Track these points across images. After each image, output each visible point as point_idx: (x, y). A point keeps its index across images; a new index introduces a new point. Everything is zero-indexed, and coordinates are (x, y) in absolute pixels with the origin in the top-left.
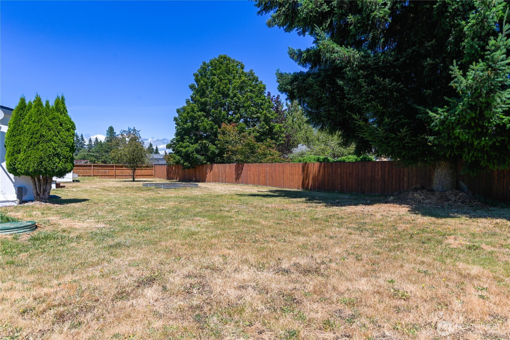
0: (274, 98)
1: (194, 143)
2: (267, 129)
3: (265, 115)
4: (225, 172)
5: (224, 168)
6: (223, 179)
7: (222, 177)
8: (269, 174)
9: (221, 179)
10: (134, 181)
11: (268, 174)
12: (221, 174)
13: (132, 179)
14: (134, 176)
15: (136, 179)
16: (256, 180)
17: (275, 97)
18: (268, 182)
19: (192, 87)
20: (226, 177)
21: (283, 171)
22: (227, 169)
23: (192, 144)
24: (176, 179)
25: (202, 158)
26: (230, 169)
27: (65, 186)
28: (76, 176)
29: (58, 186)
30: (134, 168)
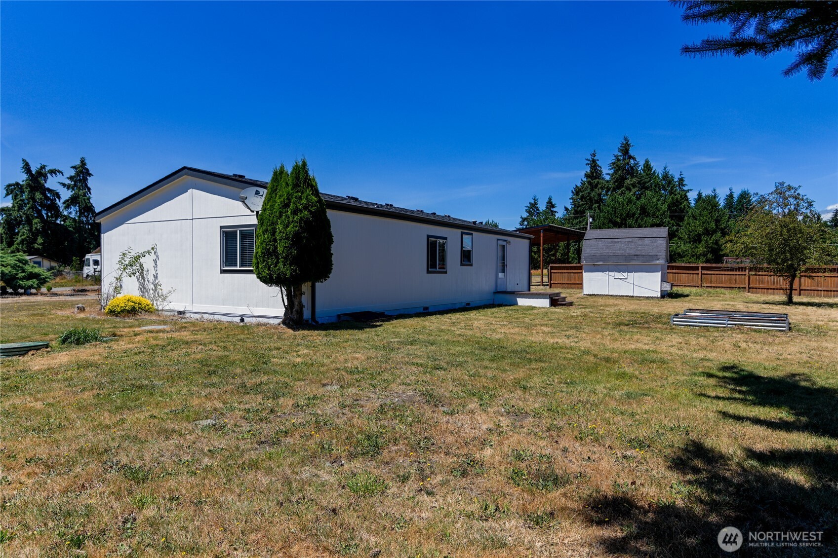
10: (790, 302)
13: (784, 298)
14: (791, 289)
15: (796, 299)
27: (571, 304)
28: (667, 287)
29: (555, 302)
30: (791, 273)
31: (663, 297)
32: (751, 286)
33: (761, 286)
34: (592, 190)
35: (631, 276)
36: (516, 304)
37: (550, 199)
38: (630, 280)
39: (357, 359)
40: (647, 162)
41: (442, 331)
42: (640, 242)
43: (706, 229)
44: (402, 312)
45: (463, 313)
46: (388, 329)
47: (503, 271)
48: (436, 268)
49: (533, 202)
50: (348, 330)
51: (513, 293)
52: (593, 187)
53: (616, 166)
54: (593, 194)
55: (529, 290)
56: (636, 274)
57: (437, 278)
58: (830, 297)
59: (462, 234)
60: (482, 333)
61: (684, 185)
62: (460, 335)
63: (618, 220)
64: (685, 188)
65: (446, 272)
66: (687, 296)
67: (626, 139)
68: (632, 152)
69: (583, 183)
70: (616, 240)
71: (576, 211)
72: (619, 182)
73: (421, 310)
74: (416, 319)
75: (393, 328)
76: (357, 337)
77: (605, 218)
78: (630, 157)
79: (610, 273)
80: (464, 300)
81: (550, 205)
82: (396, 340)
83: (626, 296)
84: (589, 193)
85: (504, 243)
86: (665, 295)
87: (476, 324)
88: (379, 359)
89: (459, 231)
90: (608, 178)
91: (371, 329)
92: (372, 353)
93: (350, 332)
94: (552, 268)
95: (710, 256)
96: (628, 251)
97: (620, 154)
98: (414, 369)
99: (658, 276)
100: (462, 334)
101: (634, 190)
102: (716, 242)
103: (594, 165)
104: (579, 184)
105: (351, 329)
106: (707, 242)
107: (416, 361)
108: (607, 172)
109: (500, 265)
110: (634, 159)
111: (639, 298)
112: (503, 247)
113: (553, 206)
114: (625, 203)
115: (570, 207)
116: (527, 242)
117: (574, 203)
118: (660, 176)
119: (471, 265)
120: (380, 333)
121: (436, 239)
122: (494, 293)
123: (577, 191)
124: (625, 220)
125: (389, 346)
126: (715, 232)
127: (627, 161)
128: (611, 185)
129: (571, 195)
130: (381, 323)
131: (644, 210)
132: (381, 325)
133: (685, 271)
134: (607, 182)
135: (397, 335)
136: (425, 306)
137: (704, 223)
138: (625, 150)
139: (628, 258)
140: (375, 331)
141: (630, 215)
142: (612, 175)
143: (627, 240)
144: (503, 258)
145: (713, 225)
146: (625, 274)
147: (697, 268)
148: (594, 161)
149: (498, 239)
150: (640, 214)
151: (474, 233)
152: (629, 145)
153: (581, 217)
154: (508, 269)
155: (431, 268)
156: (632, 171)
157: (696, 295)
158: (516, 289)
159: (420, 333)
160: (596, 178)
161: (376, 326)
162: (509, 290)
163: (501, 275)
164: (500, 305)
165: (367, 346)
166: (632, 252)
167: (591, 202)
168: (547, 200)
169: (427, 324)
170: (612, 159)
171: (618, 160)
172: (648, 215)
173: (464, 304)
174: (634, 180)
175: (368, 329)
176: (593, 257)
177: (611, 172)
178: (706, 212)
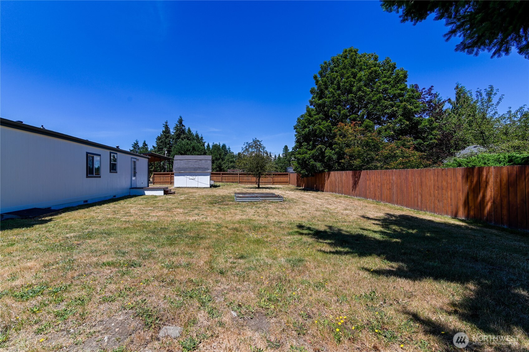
0: (424, 91)
1: (312, 150)
2: (407, 125)
3: (405, 108)
4: (341, 181)
5: (340, 176)
6: (340, 189)
7: (339, 186)
8: (397, 186)
9: (337, 189)
10: (259, 188)
11: (395, 186)
12: (337, 184)
13: (257, 186)
14: (259, 182)
15: (260, 186)
16: (378, 194)
17: (426, 89)
18: (395, 198)
19: (312, 92)
20: (342, 187)
21: (421, 182)
22: (344, 178)
23: (310, 150)
24: (302, 187)
25: (318, 164)
26: (346, 176)
27: (174, 193)
28: (213, 183)
29: (166, 192)
30: (259, 175)
31: (211, 187)
32: (240, 181)
33: (244, 181)
34: (166, 139)
35: (197, 178)
36: (144, 194)
37: (145, 142)
38: (196, 179)
39: (30, 268)
40: (189, 128)
41: (109, 219)
42: (200, 162)
43: (216, 158)
44: (67, 206)
45: (114, 203)
46: (59, 223)
47: (135, 176)
48: (93, 174)
49: (136, 142)
50: (14, 229)
51: (142, 188)
52: (167, 137)
53: (176, 128)
54: (167, 140)
55: (148, 187)
56: (199, 177)
57: (93, 181)
58: (265, 185)
59: (111, 153)
60: (141, 218)
61: (203, 140)
62: (126, 222)
63: (183, 152)
64: (203, 141)
65: (100, 177)
66: (219, 186)
67: (181, 117)
68: (183, 123)
69: (162, 135)
70: (189, 161)
71: (158, 148)
72: (178, 136)
73: (82, 203)
74: (82, 211)
75: (64, 221)
76: (26, 237)
77: (177, 151)
78: (183, 125)
79: (187, 177)
80: (110, 194)
81: (145, 144)
82: (72, 235)
83: (195, 187)
84: (165, 140)
85: (135, 160)
86: (212, 186)
87: (132, 211)
88: (61, 265)
89: (109, 151)
90: (173, 134)
91: (41, 226)
92: (49, 257)
93: (16, 231)
94: (154, 174)
95: (218, 169)
96: (195, 166)
97: (178, 123)
98: (107, 271)
99: (209, 177)
100: (127, 220)
101: (185, 140)
102: (220, 164)
103: (167, 127)
104: (159, 136)
105: (17, 227)
106: (216, 163)
107: (105, 259)
108: (172, 131)
109: (133, 172)
110: (184, 126)
111: (200, 188)
112: (135, 162)
113: (146, 145)
114: (186, 144)
115: (156, 146)
116: (147, 160)
117: (157, 144)
118: (195, 135)
119: (117, 172)
120: (51, 229)
121: (93, 155)
122: (130, 188)
123: (159, 139)
124: (186, 152)
125: (66, 243)
126: (219, 159)
127: (181, 127)
128: (175, 137)
129: (156, 140)
130: (50, 218)
131: (194, 148)
132: (50, 220)
133: (215, 175)
134: (173, 135)
135: (71, 229)
136: (85, 200)
137: (215, 155)
138: (181, 122)
139: (195, 169)
140: (46, 227)
141: (188, 150)
142: (175, 132)
143: (194, 161)
144: (135, 168)
145: (218, 156)
146: (194, 177)
147: (220, 174)
148: (167, 125)
149: (132, 158)
150: (192, 150)
151: (118, 153)
152: (182, 120)
153: (161, 151)
154: (137, 175)
155: (89, 174)
156: (183, 132)
157: (222, 185)
158: (142, 186)
159: (90, 224)
160: (168, 133)
161: (46, 221)
162: (138, 186)
163: (134, 178)
164: (135, 196)
165: (40, 246)
166: (197, 166)
167: (166, 144)
168: (143, 142)
169: (92, 214)
170: (174, 126)
171: (177, 126)
172: (196, 150)
173: (112, 197)
174: (185, 135)
175: (37, 226)
176: (179, 169)
177: (174, 131)
178: (216, 151)
